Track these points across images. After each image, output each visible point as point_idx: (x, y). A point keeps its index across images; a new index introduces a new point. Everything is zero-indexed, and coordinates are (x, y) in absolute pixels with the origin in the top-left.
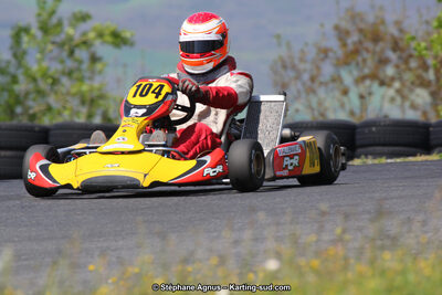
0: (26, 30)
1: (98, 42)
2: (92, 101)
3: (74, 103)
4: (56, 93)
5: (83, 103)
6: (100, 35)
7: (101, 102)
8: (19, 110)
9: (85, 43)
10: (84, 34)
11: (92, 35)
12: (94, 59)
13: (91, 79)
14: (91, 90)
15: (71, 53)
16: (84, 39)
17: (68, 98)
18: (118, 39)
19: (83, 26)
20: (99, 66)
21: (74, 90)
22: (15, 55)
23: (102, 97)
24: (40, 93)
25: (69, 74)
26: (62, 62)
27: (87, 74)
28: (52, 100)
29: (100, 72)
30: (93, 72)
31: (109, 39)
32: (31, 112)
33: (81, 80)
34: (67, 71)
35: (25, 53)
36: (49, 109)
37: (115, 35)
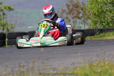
1: (5, 10)
2: (4, 25)
5: (1, 26)
6: (5, 8)
7: (6, 25)
11: (3, 8)
12: (4, 14)
14: (3, 22)
16: (1, 9)
18: (10, 9)
20: (5, 16)
23: (6, 24)
27: (2, 18)
29: (6, 18)
30: (4, 18)
31: (8, 9)
33: (1, 20)
37: (9, 8)
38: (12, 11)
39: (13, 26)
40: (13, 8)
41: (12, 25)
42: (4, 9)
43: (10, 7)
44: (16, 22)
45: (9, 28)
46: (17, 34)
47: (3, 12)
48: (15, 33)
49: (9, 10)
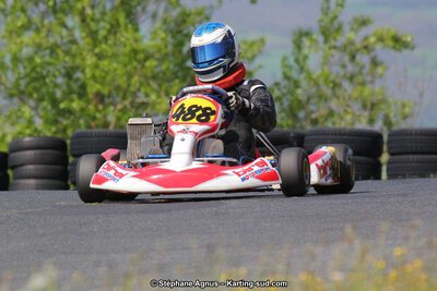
0: (307, 34)
1: (379, 47)
2: (373, 105)
3: (356, 107)
4: (338, 98)
5: (364, 107)
6: (381, 39)
7: (383, 106)
8: (301, 114)
9: (366, 47)
10: (366, 38)
11: (372, 40)
12: (375, 63)
13: (372, 82)
14: (373, 94)
15: (353, 58)
16: (365, 43)
17: (349, 102)
18: (398, 42)
19: (364, 31)
20: (380, 70)
21: (356, 94)
22: (297, 61)
23: (384, 101)
24: (322, 97)
25: (351, 78)
26: (344, 66)
27: (369, 79)
28: (334, 104)
29: (381, 76)
30: (373, 75)
31: (391, 43)
32: (314, 116)
33: (363, 84)
34: (348, 75)
35: (306, 57)
36: (331, 113)
37: (396, 39)
38: (406, 52)
39: (407, 110)
40: (409, 39)
41: (404, 106)
42: (375, 43)
43: (400, 34)
44: (421, 95)
45: (392, 115)
46: (425, 135)
47: (373, 54)
48: (416, 131)
49: (394, 47)
